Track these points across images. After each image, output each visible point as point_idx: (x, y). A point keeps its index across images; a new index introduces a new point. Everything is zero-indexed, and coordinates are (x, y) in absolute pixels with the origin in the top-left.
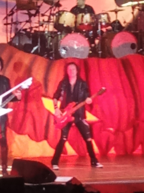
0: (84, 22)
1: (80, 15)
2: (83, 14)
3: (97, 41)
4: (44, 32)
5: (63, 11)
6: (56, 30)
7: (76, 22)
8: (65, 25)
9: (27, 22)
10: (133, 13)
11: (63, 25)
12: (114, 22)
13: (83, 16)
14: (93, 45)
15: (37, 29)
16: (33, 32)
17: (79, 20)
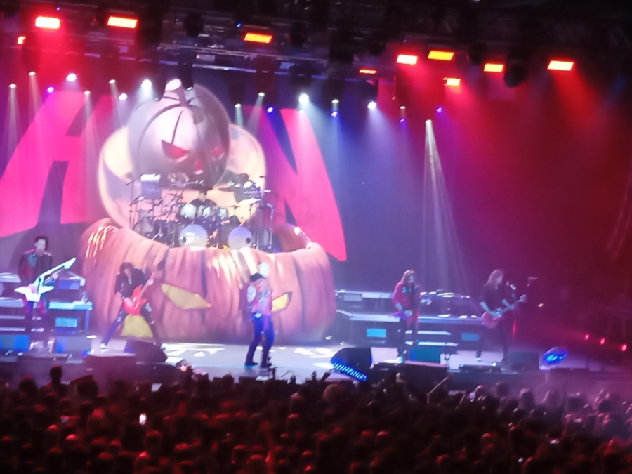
0: (204, 214)
1: (201, 207)
2: (204, 207)
3: (215, 234)
4: (165, 221)
5: (186, 204)
6: (177, 221)
7: (196, 215)
8: (186, 217)
9: (150, 211)
10: (250, 210)
12: (232, 217)
13: (203, 210)
14: (211, 237)
15: (159, 218)
16: (155, 220)
17: (200, 212)
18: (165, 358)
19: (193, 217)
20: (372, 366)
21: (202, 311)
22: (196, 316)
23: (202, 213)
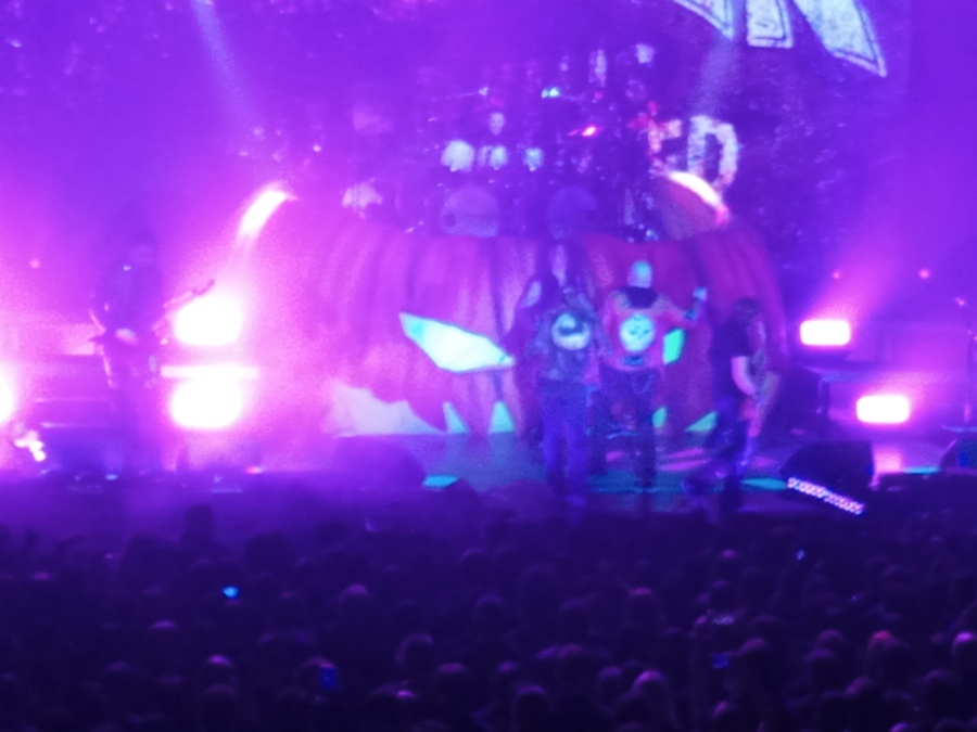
0: (493, 162)
1: (485, 150)
2: (490, 148)
7: (475, 163)
8: (453, 169)
11: (447, 168)
13: (489, 153)
17: (482, 158)
18: (423, 477)
19: (469, 170)
20: (874, 483)
21: (495, 374)
22: (484, 385)
23: (488, 160)
